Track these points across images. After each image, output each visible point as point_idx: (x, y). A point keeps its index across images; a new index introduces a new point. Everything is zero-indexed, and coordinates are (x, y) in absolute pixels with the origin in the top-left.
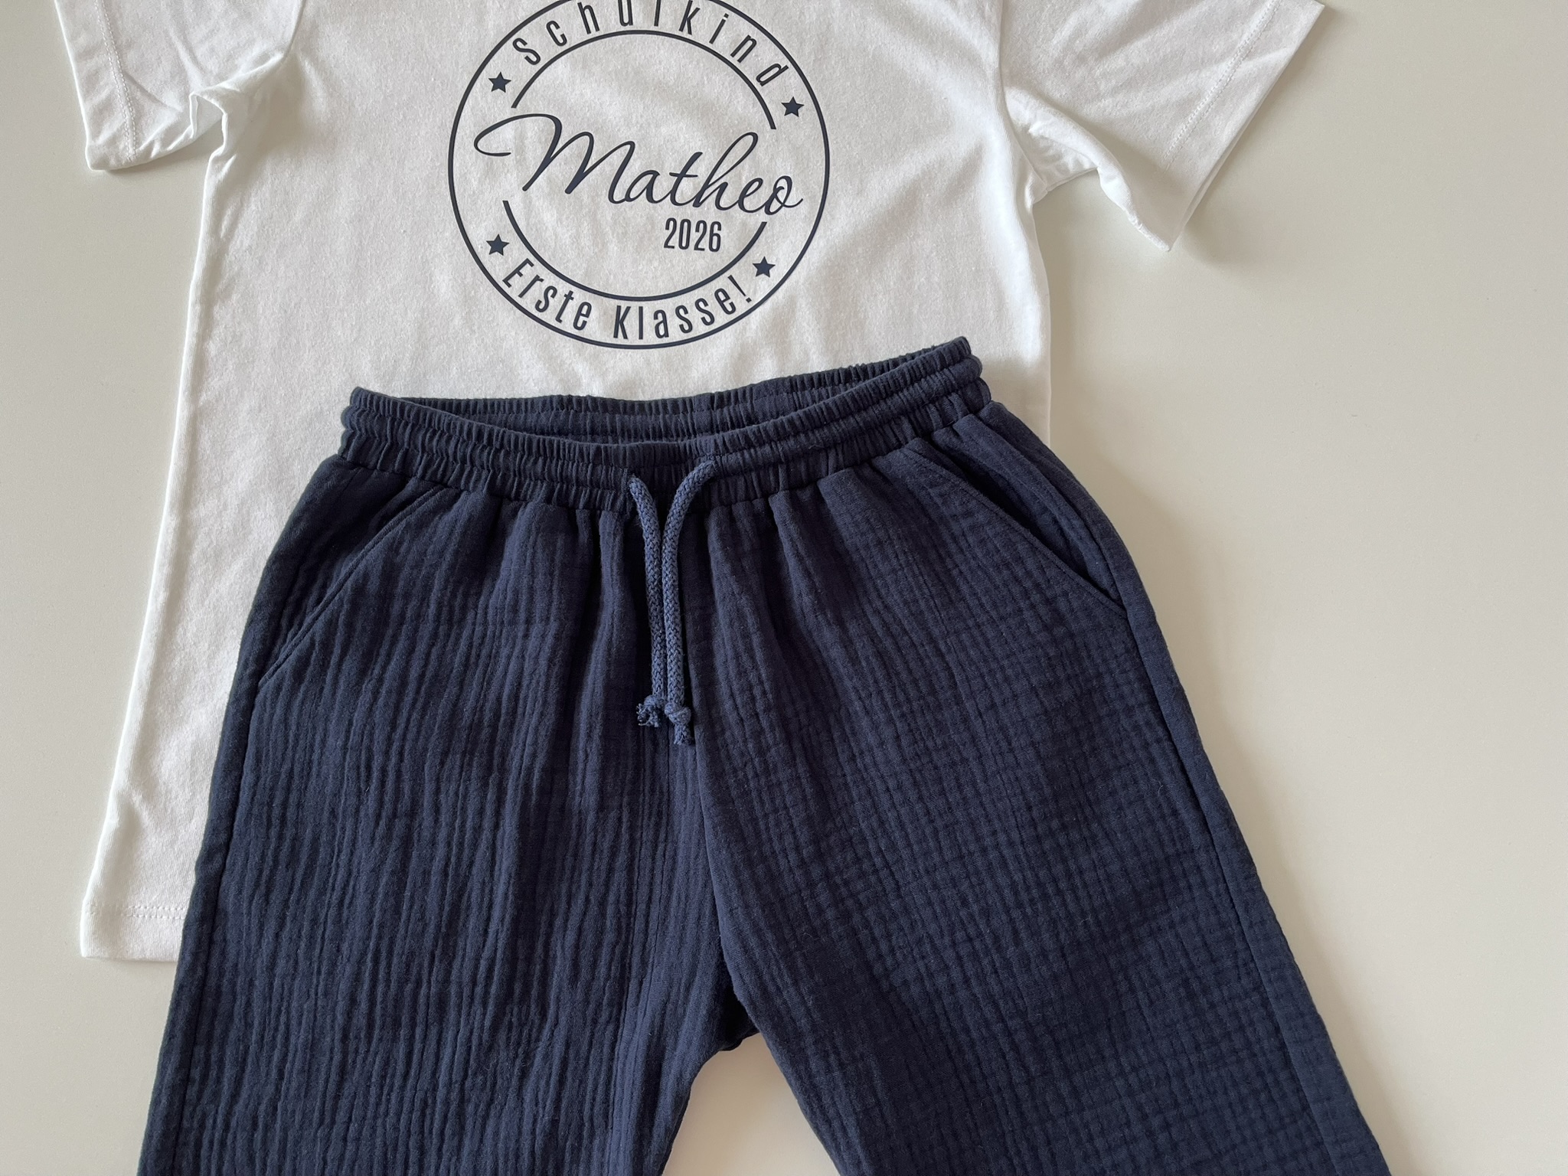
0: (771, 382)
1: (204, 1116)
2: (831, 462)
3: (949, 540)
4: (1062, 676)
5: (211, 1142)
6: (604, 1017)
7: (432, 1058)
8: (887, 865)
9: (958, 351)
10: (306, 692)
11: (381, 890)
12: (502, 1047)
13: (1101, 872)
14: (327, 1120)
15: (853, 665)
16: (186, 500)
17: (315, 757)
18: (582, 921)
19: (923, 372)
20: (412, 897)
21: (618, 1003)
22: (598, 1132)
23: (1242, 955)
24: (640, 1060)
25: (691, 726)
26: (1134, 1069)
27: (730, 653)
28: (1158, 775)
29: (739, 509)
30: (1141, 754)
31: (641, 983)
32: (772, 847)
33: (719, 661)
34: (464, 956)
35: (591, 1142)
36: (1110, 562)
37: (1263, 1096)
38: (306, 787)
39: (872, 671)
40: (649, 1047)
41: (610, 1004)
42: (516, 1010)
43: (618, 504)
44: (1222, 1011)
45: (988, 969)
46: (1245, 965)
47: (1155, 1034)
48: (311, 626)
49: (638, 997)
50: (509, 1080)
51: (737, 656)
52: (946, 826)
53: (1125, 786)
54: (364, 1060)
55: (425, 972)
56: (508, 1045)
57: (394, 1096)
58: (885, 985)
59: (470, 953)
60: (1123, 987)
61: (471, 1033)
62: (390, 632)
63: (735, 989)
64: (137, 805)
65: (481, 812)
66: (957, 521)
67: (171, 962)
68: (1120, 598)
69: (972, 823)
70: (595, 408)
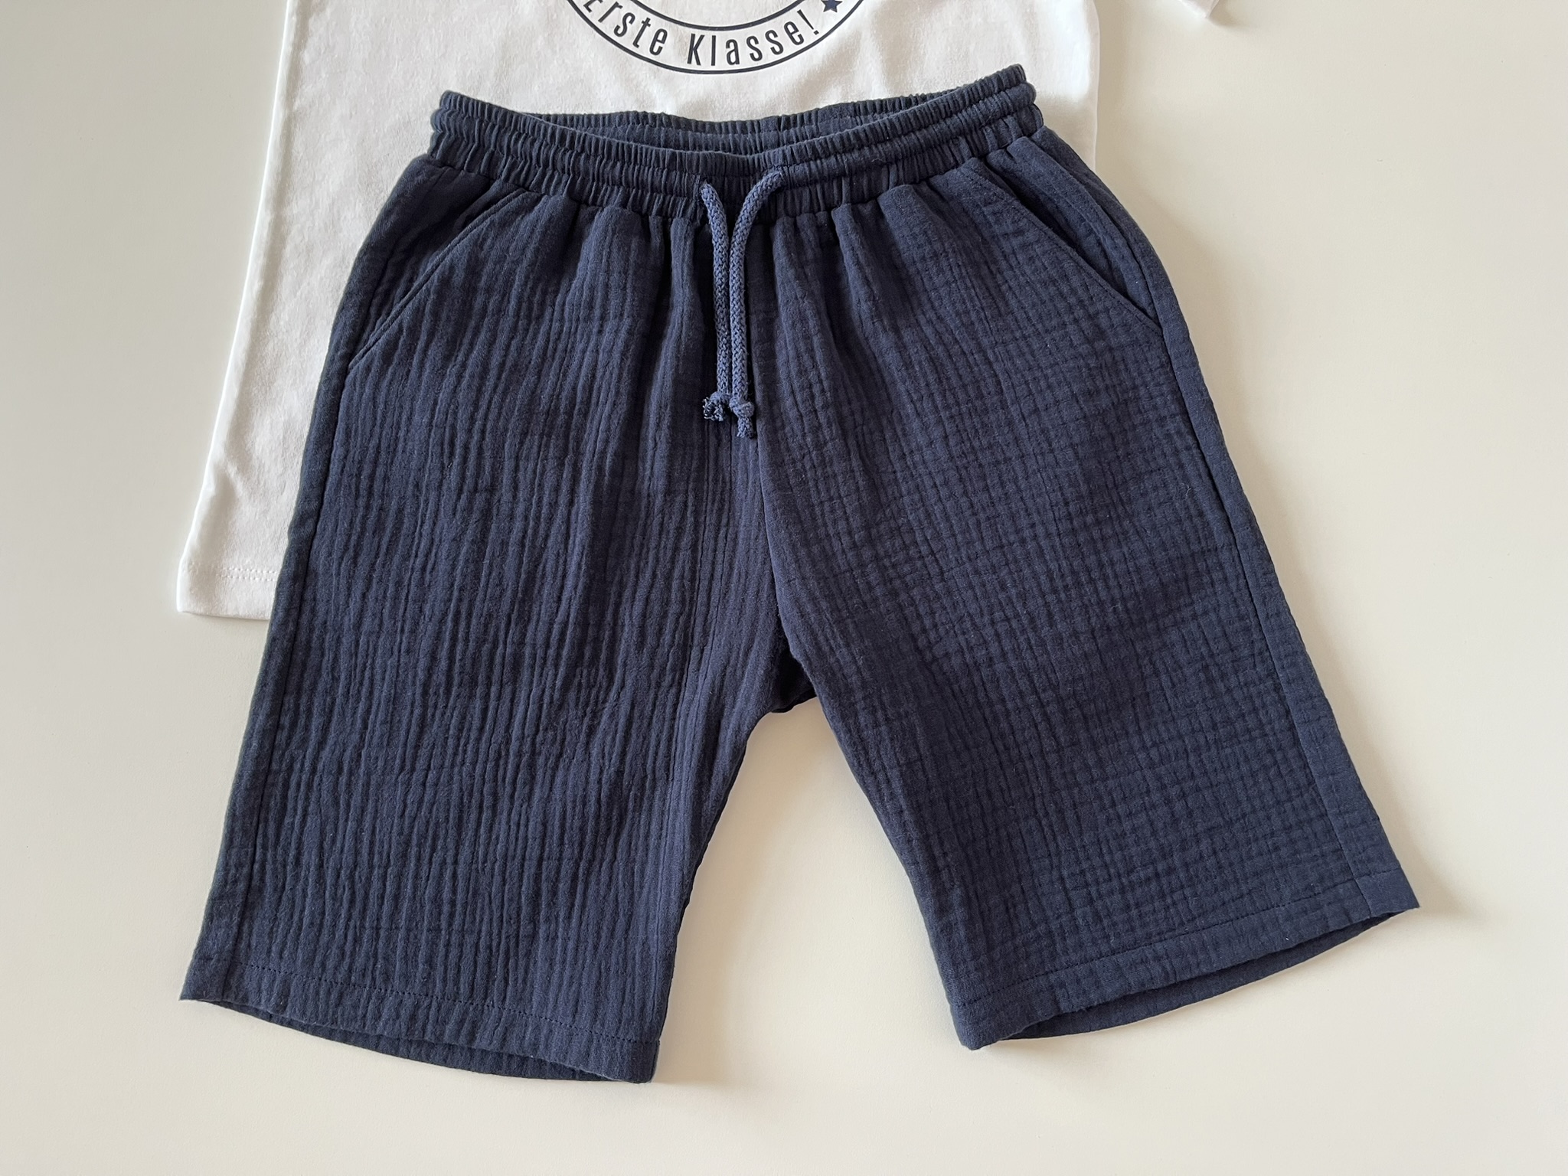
0: (835, 106)
1: (293, 760)
2: (892, 177)
3: (1000, 258)
4: (1101, 386)
5: (299, 785)
6: (668, 679)
7: (506, 715)
8: (932, 553)
9: (1013, 77)
10: (394, 374)
11: (461, 558)
12: (572, 704)
13: (1131, 564)
14: (408, 767)
15: (907, 369)
16: (280, 198)
17: (401, 434)
18: (649, 592)
19: (981, 94)
20: (491, 565)
21: (681, 669)
22: (660, 784)
23: (1258, 645)
24: (701, 716)
25: (753, 419)
26: (1155, 744)
27: (792, 353)
28: (1186, 478)
29: (804, 220)
30: (1172, 460)
31: (702, 651)
32: (826, 531)
33: (780, 360)
34: (538, 621)
35: (653, 793)
36: (1148, 280)
37: (1272, 772)
38: (392, 462)
39: (925, 375)
40: (709, 704)
41: (673, 670)
42: (585, 672)
43: (690, 211)
44: (1238, 695)
45: (1024, 646)
46: (1261, 653)
47: (1175, 714)
48: (399, 313)
49: (700, 663)
50: (578, 737)
51: (798, 356)
52: (988, 518)
53: (1156, 488)
54: (443, 714)
55: (502, 634)
56: (577, 705)
57: (470, 747)
58: (928, 657)
59: (544, 617)
60: (1148, 671)
61: (543, 691)
62: (473, 323)
63: (791, 650)
64: (232, 475)
65: (557, 489)
66: (1008, 239)
67: (263, 621)
68: (1157, 317)
69: (1013, 517)
70: (669, 124)
